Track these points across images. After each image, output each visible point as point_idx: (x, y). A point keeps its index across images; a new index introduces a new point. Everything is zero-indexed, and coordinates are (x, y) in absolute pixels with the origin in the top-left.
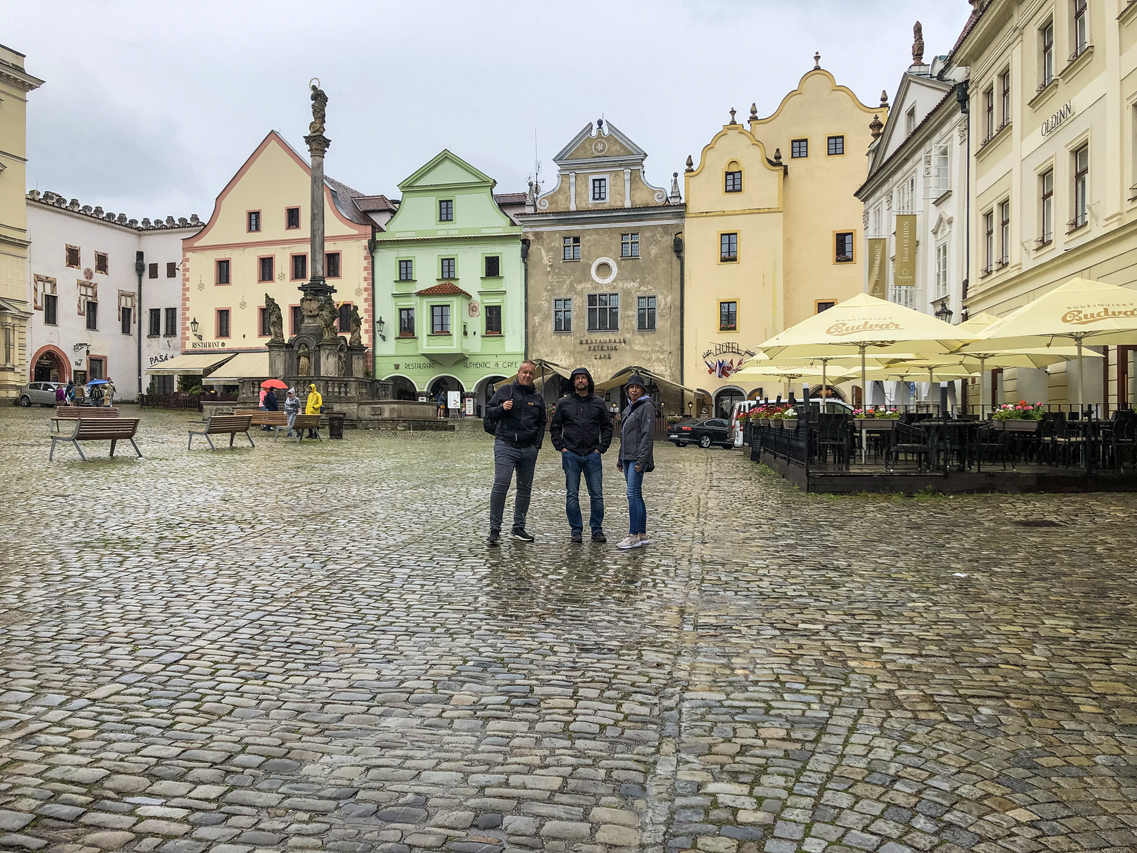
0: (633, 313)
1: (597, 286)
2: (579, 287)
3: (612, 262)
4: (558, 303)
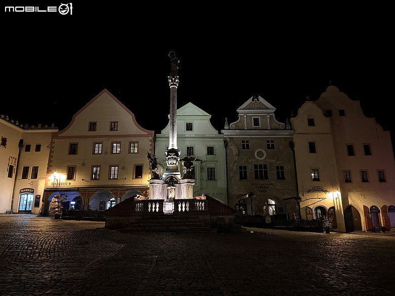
0: (275, 172)
1: (258, 160)
2: (250, 161)
3: (264, 151)
4: (241, 168)
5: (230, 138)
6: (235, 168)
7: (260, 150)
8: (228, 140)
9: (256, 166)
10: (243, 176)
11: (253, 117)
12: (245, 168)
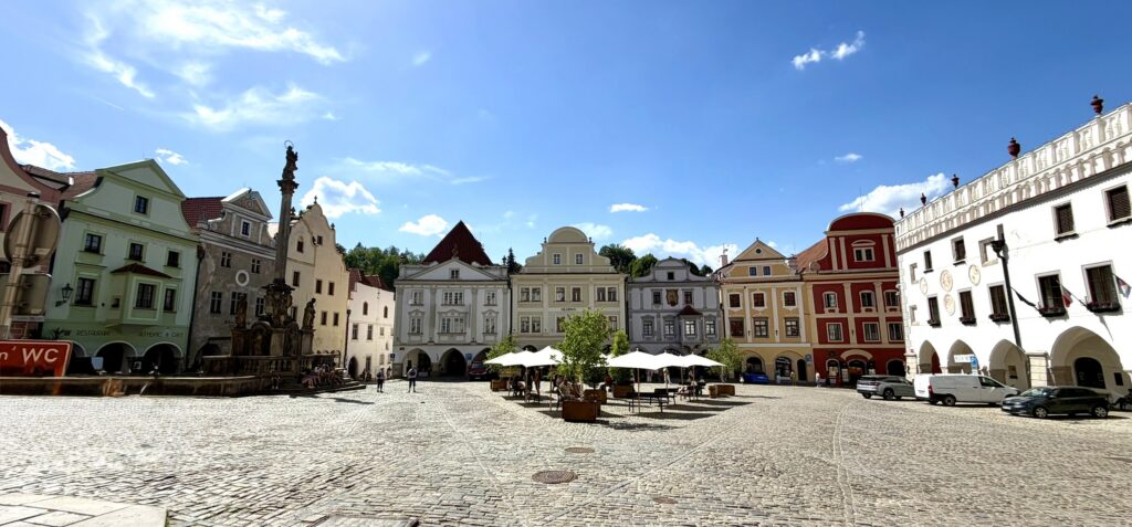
1: (238, 287)
2: (228, 286)
3: (247, 274)
4: (214, 294)
5: (207, 244)
6: (207, 294)
7: (243, 271)
8: (204, 246)
9: (234, 294)
10: (216, 309)
11: (243, 220)
12: (220, 295)
